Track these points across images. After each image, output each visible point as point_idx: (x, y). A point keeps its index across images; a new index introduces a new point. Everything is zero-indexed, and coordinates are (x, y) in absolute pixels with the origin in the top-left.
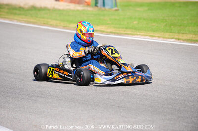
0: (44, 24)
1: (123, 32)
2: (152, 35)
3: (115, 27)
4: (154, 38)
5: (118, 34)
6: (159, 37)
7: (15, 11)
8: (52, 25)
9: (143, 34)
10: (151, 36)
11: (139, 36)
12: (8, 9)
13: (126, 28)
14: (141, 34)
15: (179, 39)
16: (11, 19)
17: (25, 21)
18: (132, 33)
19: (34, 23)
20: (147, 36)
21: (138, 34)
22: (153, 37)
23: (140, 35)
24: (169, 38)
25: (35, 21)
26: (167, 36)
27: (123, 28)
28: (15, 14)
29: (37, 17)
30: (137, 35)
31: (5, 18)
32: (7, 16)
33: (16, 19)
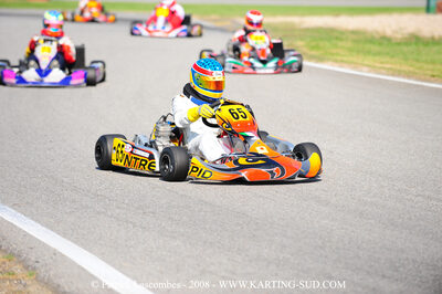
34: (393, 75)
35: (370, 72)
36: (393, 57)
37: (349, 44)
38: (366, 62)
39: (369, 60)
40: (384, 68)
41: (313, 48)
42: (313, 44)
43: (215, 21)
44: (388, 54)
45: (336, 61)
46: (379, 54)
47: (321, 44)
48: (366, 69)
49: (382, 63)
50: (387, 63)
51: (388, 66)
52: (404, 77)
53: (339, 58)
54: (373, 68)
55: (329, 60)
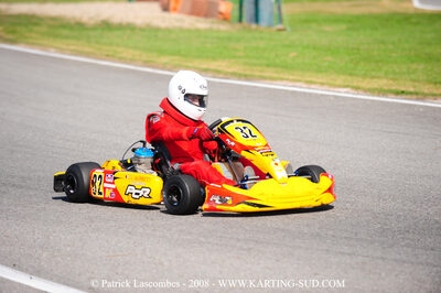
0: (108, 57)
1: (257, 74)
2: (309, 79)
3: (246, 64)
4: (313, 86)
5: (247, 78)
6: (322, 84)
8: (121, 60)
9: (295, 77)
10: (307, 82)
11: (285, 82)
13: (268, 66)
14: (291, 77)
15: (357, 88)
16: (44, 47)
17: (72, 51)
18: (275, 75)
19: (88, 55)
20: (299, 81)
21: (286, 77)
22: (311, 82)
23: (287, 80)
24: (339, 86)
25: (92, 50)
26: (338, 83)
27: (261, 65)
30: (282, 79)
31: (32, 45)
33: (55, 47)
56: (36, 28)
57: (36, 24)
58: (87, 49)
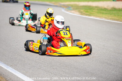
7: (102, 11)
12: (97, 10)
25: (117, 18)
28: (103, 13)
29: (118, 16)
31: (96, 16)
32: (97, 15)
33: (104, 17)
34: (113, 20)
35: (105, 19)
36: (111, 15)
37: (96, 11)
38: (103, 16)
39: (104, 16)
40: (109, 18)
41: (86, 12)
42: (86, 11)
43: (54, 3)
44: (109, 14)
45: (94, 16)
46: (106, 14)
47: (88, 11)
48: (104, 18)
49: (108, 16)
50: (110, 16)
51: (110, 17)
52: (116, 21)
53: (95, 15)
54: (106, 18)
55: (92, 16)
56: (94, 11)
57: (94, 9)
58: (116, 18)
